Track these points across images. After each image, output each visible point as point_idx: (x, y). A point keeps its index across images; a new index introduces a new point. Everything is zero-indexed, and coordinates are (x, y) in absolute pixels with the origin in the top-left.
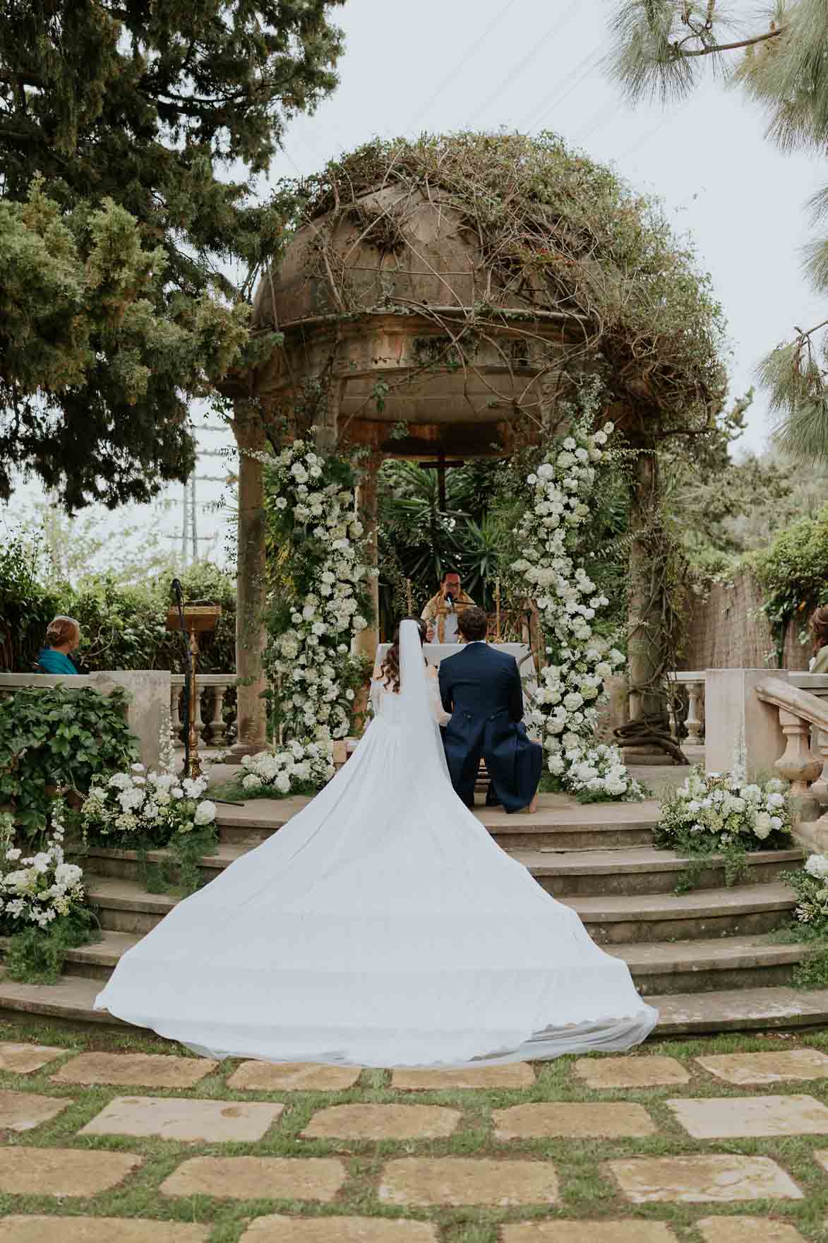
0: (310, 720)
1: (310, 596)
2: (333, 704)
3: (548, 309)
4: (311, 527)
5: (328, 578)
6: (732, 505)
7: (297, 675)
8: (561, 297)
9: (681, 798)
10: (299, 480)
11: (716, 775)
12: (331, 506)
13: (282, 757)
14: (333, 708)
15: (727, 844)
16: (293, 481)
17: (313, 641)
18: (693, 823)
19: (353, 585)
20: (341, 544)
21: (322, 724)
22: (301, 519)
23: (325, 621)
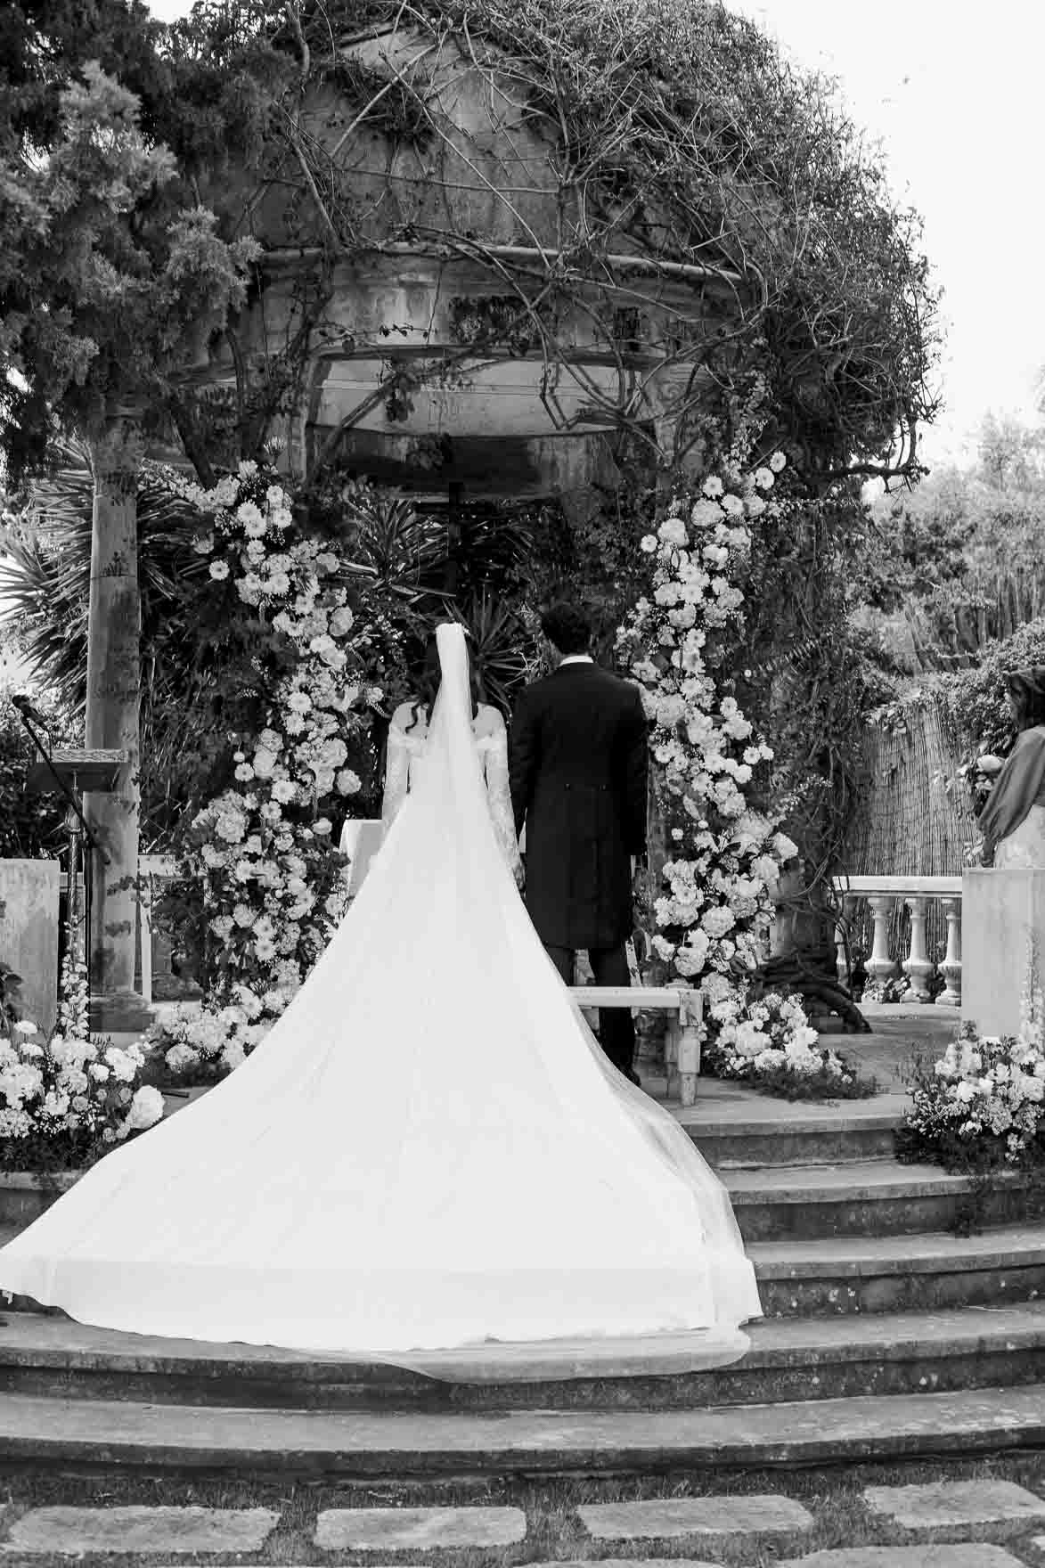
0: (264, 949)
1: (268, 734)
2: (304, 922)
3: (675, 259)
4: (271, 613)
5: (299, 703)
6: (885, 591)
7: (243, 872)
8: (694, 239)
9: (943, 1077)
10: (250, 531)
11: (995, 1040)
12: (305, 579)
13: (230, 1014)
14: (305, 932)
15: (1018, 1152)
16: (239, 533)
17: (272, 813)
18: (965, 1118)
19: (340, 717)
20: (322, 645)
21: (287, 957)
22: (253, 601)
23: (292, 778)
